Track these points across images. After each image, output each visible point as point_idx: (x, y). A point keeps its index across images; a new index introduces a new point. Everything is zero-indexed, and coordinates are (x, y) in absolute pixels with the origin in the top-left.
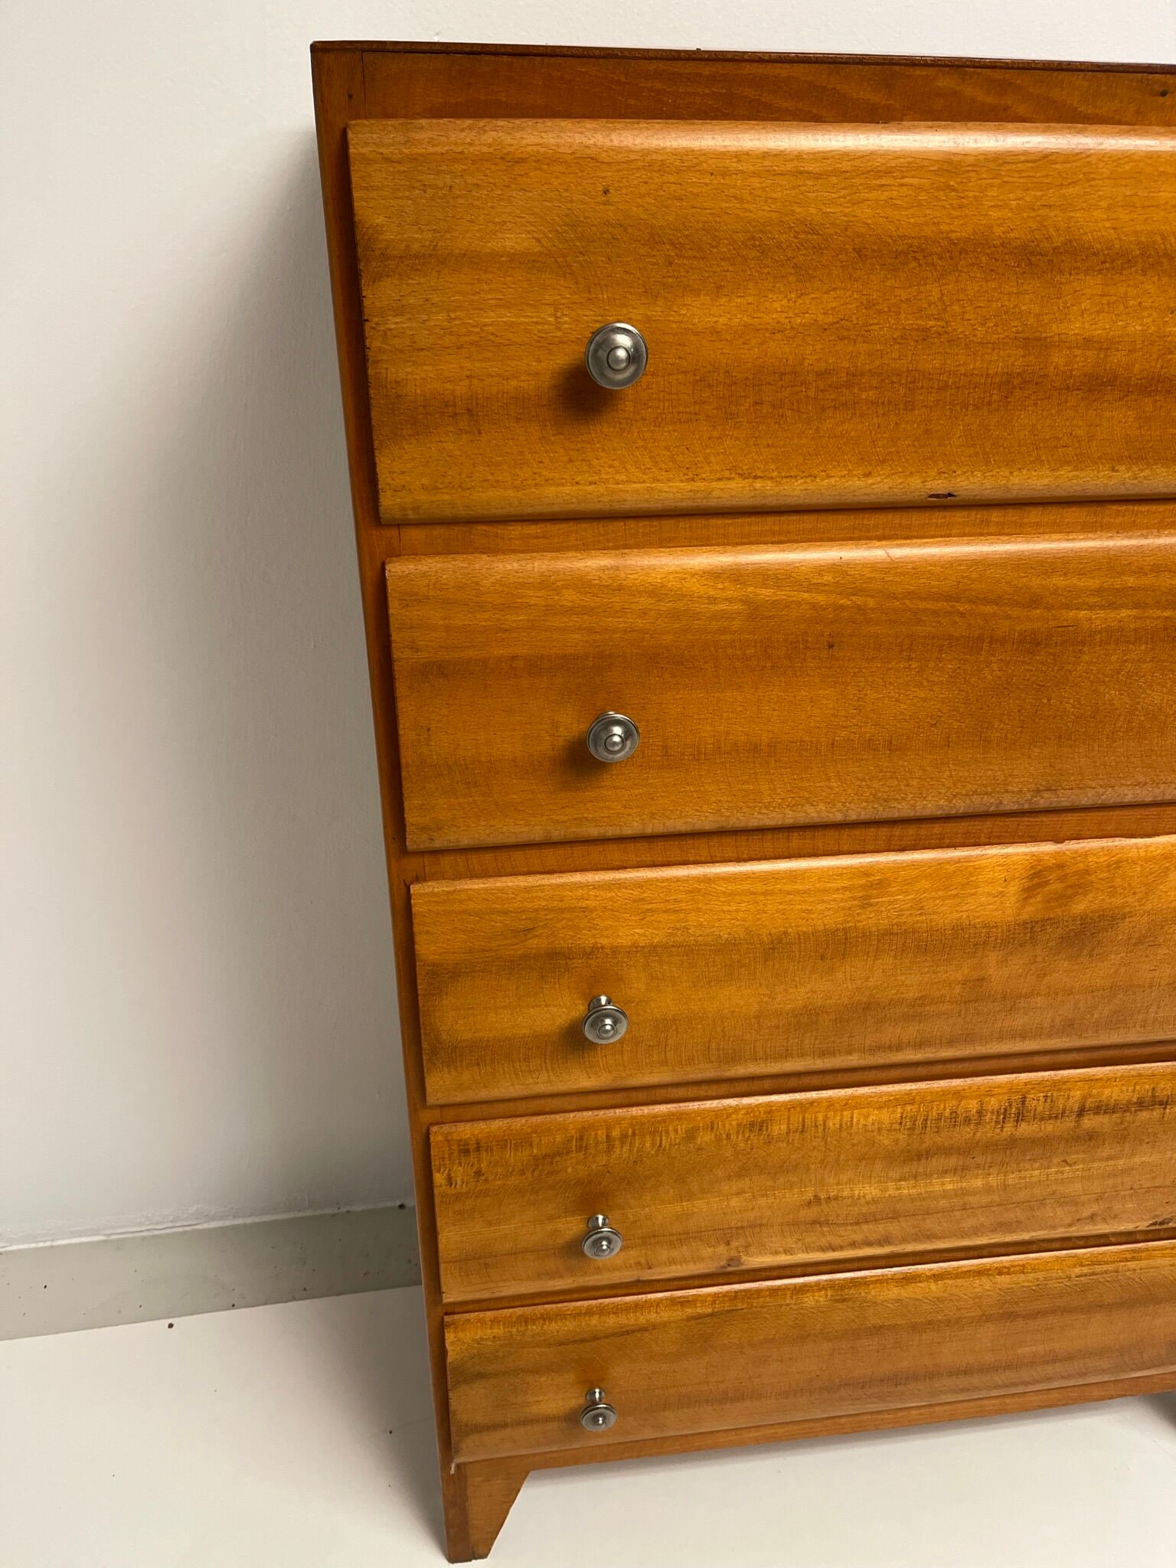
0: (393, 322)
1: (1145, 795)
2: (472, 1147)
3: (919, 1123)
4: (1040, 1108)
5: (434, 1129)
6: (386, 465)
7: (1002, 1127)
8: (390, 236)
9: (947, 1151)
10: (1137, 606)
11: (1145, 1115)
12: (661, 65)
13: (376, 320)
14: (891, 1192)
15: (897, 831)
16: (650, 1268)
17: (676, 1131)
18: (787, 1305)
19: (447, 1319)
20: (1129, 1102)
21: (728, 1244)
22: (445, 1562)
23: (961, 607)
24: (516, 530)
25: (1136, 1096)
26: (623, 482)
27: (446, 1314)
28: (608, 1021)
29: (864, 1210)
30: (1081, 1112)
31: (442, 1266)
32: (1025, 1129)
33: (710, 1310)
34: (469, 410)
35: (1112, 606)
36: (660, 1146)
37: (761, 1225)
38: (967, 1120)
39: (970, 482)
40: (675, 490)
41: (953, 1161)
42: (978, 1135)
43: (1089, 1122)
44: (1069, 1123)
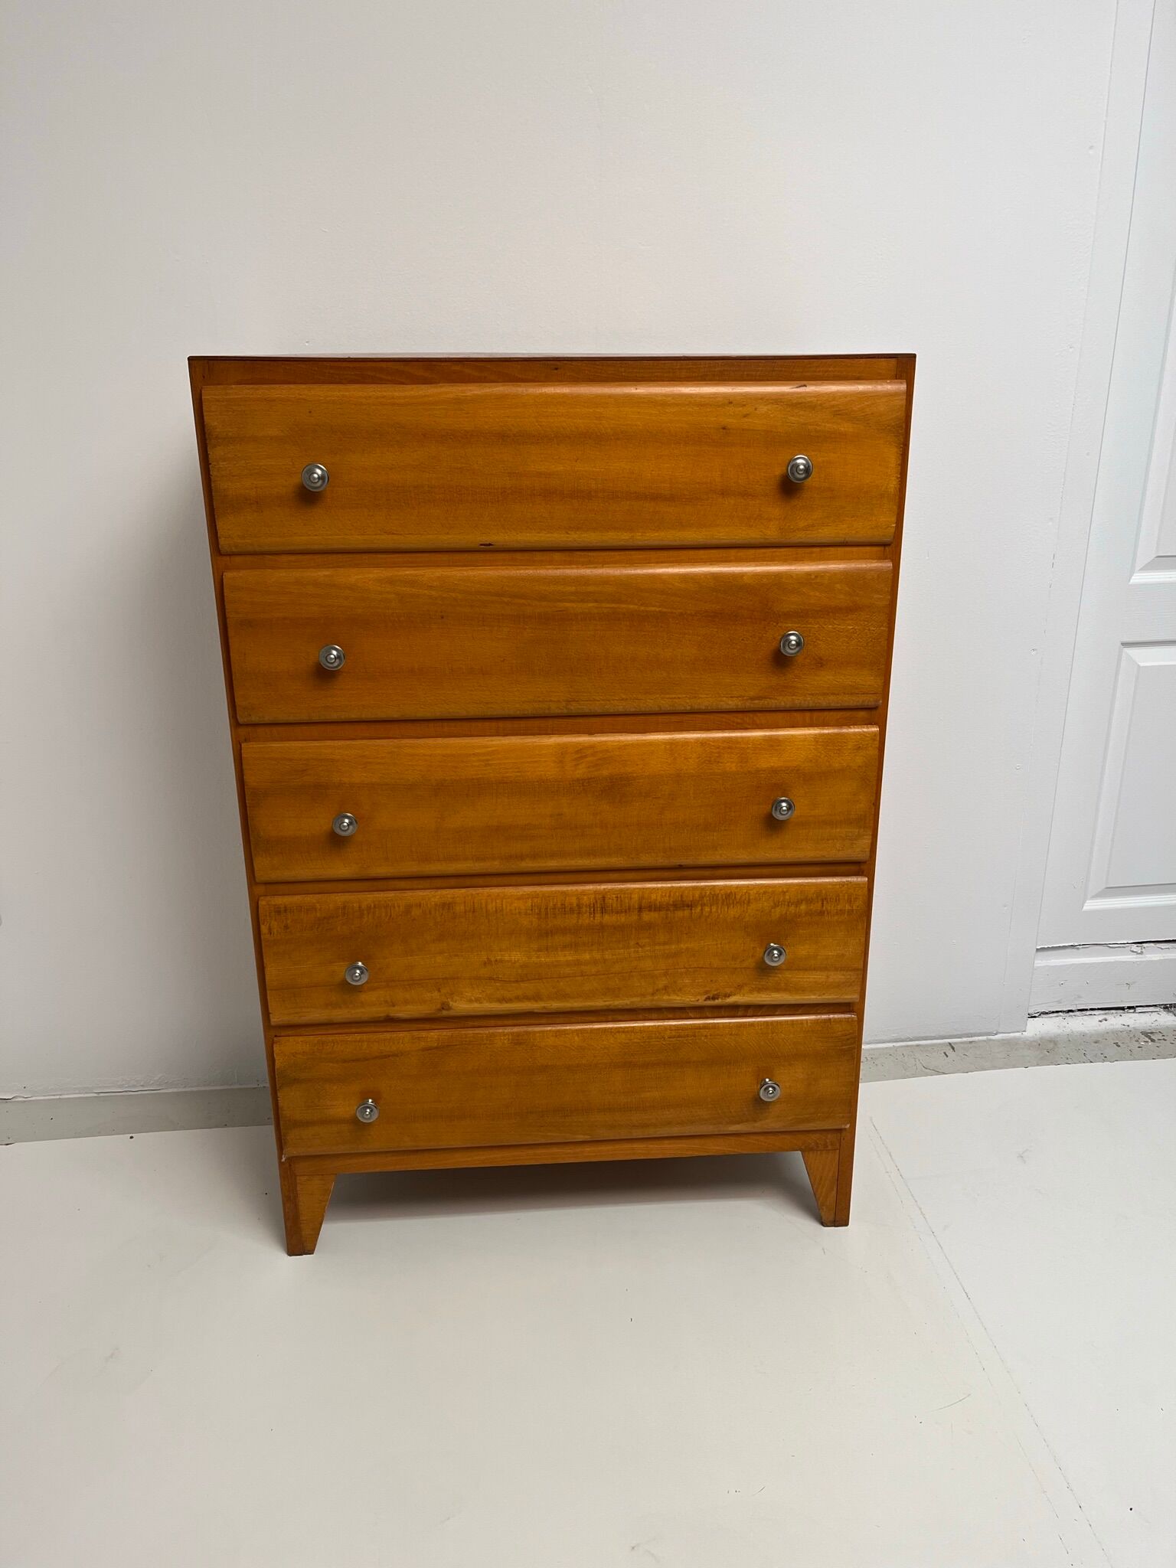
0: (222, 464)
1: (631, 707)
2: (282, 909)
3: (543, 910)
4: (614, 905)
5: (262, 898)
6: (219, 524)
7: (594, 917)
8: (218, 430)
9: (564, 931)
10: (596, 601)
11: (680, 914)
12: (332, 364)
13: (214, 463)
14: (534, 959)
15: (501, 724)
16: (394, 1006)
17: (399, 907)
18: (485, 1044)
19: (275, 1039)
20: (668, 904)
21: (439, 991)
22: (286, 1255)
23: (505, 600)
24: (285, 558)
25: (672, 900)
26: (331, 535)
27: (276, 1036)
28: (347, 821)
29: (520, 971)
30: (640, 909)
31: (268, 992)
32: (607, 919)
33: (436, 1044)
34: (257, 502)
35: (582, 601)
36: (391, 916)
37: (458, 978)
38: (572, 910)
39: (500, 538)
40: (356, 540)
41: (568, 939)
42: (580, 921)
43: (647, 917)
44: (634, 917)
